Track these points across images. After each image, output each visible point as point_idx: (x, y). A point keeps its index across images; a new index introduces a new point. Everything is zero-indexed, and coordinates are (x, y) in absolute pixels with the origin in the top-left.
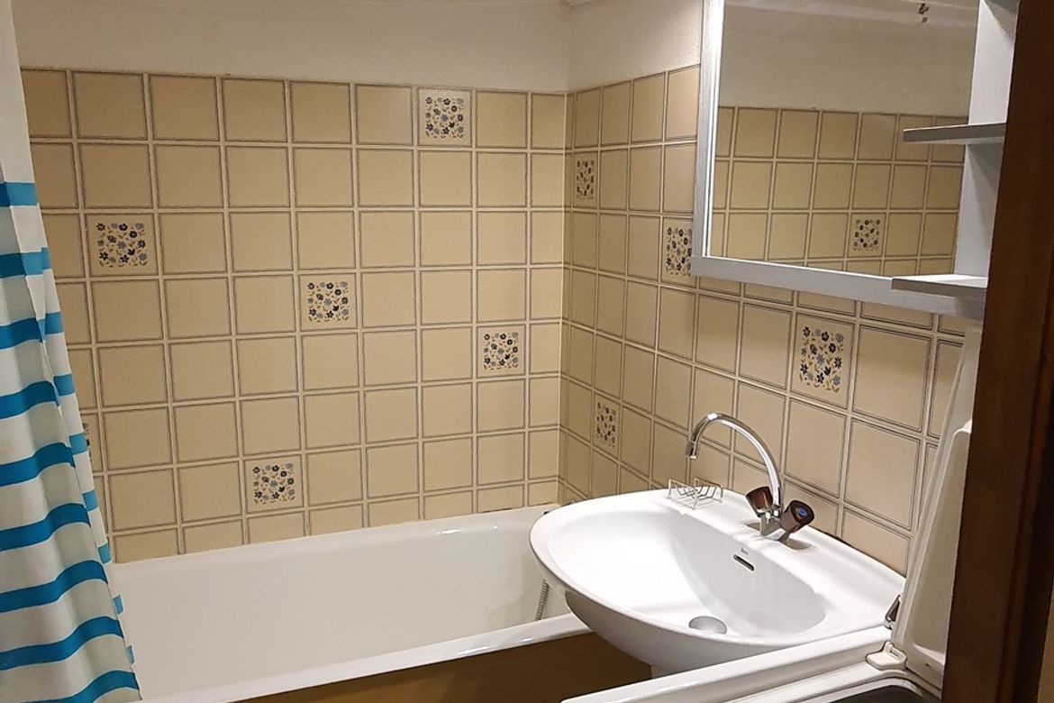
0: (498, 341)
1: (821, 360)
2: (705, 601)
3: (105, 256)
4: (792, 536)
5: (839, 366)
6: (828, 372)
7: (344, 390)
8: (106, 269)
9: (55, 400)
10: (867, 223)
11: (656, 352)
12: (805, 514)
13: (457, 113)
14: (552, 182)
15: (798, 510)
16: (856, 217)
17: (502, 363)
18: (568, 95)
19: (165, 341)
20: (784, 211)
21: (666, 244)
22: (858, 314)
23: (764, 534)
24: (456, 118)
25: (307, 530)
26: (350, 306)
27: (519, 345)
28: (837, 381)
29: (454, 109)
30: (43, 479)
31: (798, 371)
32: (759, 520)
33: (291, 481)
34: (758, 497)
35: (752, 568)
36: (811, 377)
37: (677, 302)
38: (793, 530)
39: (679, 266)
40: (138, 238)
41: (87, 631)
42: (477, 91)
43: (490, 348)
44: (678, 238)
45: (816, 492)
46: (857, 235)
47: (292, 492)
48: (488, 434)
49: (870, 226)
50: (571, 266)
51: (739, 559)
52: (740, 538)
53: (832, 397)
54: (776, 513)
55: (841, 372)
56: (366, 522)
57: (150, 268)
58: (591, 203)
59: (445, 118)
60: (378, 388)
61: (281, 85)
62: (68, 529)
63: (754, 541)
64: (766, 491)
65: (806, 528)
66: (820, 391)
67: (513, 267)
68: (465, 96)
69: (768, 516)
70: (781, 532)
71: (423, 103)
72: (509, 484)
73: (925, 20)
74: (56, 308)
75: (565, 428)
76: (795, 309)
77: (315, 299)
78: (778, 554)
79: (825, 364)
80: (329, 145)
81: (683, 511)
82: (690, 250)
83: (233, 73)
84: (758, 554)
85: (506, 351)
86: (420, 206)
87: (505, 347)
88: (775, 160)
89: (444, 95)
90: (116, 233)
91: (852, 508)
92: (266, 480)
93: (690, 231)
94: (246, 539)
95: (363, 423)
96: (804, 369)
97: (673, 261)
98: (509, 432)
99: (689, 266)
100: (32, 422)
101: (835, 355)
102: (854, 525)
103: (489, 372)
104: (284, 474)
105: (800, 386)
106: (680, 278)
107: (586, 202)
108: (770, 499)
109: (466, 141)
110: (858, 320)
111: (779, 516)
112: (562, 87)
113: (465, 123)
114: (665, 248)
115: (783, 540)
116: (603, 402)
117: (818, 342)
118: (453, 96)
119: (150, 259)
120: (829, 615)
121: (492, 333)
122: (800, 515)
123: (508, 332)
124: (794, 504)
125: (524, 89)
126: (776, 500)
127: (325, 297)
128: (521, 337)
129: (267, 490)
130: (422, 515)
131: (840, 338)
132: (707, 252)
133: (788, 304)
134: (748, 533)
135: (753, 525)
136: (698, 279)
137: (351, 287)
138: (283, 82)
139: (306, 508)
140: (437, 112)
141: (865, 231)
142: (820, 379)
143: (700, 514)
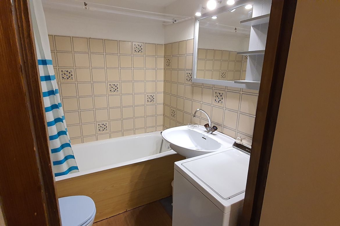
0: (150, 97)
1: (219, 98)
2: (196, 146)
3: (63, 78)
4: (213, 133)
5: (222, 99)
6: (220, 101)
7: (118, 107)
8: (64, 81)
9: (59, 108)
10: (223, 73)
11: (184, 98)
12: (216, 128)
13: (141, 48)
14: (161, 63)
15: (215, 127)
16: (221, 72)
17: (151, 101)
18: (164, 45)
19: (78, 97)
20: (208, 70)
21: (186, 76)
22: (227, 89)
23: (208, 133)
24: (141, 49)
25: (110, 137)
26: (118, 89)
27: (155, 98)
28: (222, 102)
29: (140, 47)
30: (56, 126)
31: (214, 101)
32: (207, 130)
33: (106, 127)
34: (206, 126)
35: (206, 139)
36: (217, 102)
37: (189, 88)
38: (213, 132)
39: (189, 80)
40: (71, 74)
41: (66, 158)
42: (145, 43)
43: (148, 98)
44: (189, 75)
45: (218, 124)
46: (221, 75)
47: (107, 129)
48: (148, 116)
49: (224, 74)
50: (165, 81)
51: (203, 138)
52: (203, 134)
53: (221, 105)
54: (210, 128)
55: (223, 100)
56: (123, 135)
57: (74, 80)
58: (170, 68)
59: (138, 49)
60: (125, 107)
61: (102, 40)
62: (61, 136)
63: (206, 134)
64: (208, 124)
65: (216, 131)
66: (219, 104)
67: (153, 81)
68: (143, 44)
69: (209, 129)
70: (211, 132)
71: (134, 45)
72: (153, 127)
73: (236, 31)
74: (57, 88)
75: (164, 115)
76: (214, 88)
77: (111, 88)
78: (211, 136)
79: (220, 99)
80: (113, 54)
81: (191, 129)
82: (191, 77)
83: (92, 37)
84: (207, 136)
85: (152, 99)
86: (133, 68)
87: (151, 98)
88: (206, 60)
89: (138, 44)
90: (66, 72)
91: (225, 127)
92: (101, 127)
93: (192, 73)
94: (97, 139)
95: (122, 114)
96: (215, 100)
97: (188, 79)
98: (152, 116)
99: (191, 80)
100: (53, 113)
101: (221, 97)
102: (225, 130)
103: (148, 103)
104: (105, 125)
105: (215, 104)
106: (190, 83)
107: (169, 67)
108: (209, 126)
109: (143, 54)
110: (226, 90)
111: (211, 129)
112: (163, 42)
113: (143, 50)
114: (186, 77)
115: (211, 133)
116: (173, 109)
117: (218, 95)
118: (140, 44)
119: (74, 79)
120: (222, 146)
121: (149, 95)
122: (215, 128)
123: (152, 95)
124: (214, 127)
125: (155, 43)
126: (210, 126)
127: (113, 87)
128: (155, 96)
129: (101, 129)
130: (135, 134)
131: (223, 94)
132: (195, 77)
133: (212, 87)
134: (204, 132)
135: (205, 131)
136: (193, 83)
137: (119, 85)
138: (103, 39)
139: (110, 133)
140: (137, 47)
141: (223, 75)
142: (219, 102)
143: (195, 130)
